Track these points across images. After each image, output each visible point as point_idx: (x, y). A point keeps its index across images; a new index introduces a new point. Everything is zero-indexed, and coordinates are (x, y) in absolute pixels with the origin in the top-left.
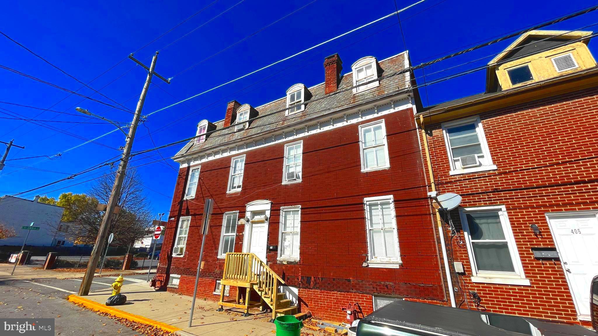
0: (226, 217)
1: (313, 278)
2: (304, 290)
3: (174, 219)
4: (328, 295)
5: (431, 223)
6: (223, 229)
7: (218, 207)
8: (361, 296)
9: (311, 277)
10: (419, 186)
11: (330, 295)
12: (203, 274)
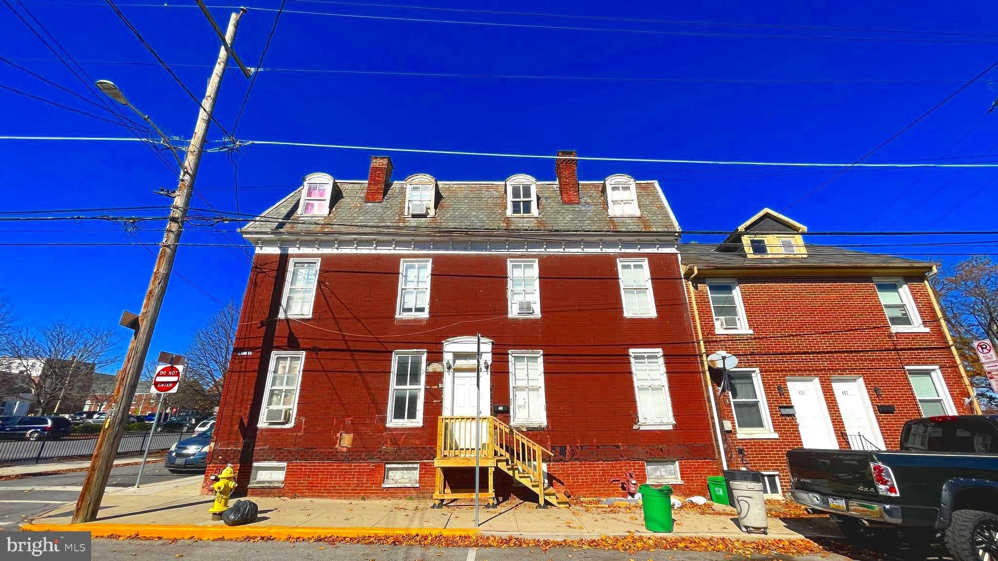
0: (397, 359)
1: (568, 447)
2: (557, 463)
3: (250, 353)
4: (591, 467)
5: (701, 382)
6: (393, 378)
7: (375, 340)
8: (633, 463)
9: (566, 446)
10: (688, 341)
11: (593, 467)
12: (352, 455)
